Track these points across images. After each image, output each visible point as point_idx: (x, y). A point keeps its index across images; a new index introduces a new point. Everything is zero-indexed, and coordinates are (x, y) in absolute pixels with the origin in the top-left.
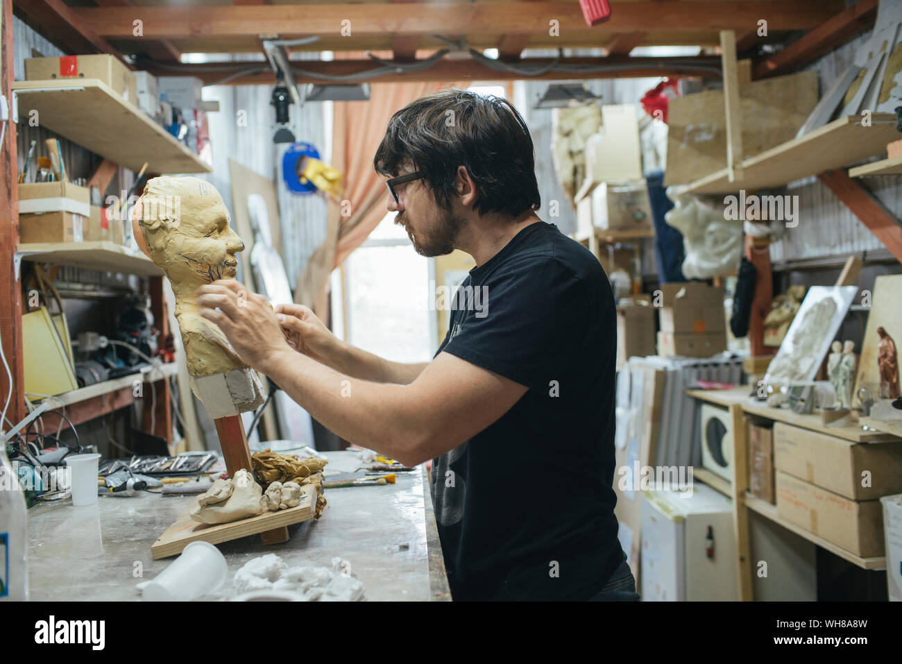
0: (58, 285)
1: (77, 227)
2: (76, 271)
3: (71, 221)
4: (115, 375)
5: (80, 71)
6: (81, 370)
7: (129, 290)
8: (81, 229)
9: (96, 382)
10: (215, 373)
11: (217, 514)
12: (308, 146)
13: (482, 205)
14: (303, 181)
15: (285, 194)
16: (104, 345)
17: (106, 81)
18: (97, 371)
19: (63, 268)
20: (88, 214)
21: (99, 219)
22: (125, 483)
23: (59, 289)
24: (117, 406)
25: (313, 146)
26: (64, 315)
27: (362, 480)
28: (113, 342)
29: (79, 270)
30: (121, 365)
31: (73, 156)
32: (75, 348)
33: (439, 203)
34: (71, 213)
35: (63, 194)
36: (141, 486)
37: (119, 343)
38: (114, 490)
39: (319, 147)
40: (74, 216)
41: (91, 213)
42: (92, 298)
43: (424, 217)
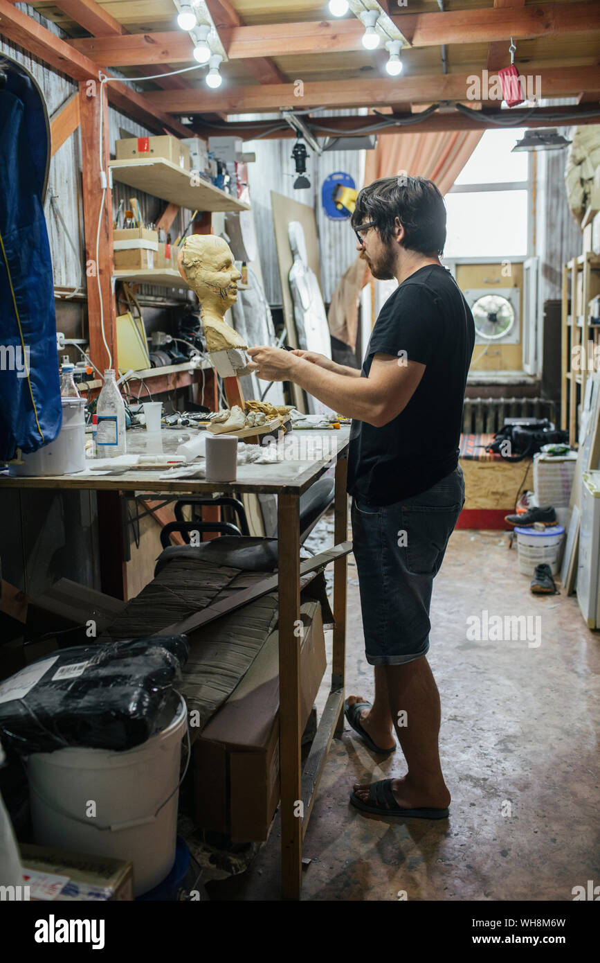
0: (137, 297)
1: (150, 258)
2: (150, 287)
3: (146, 254)
4: (175, 362)
5: (151, 148)
6: (153, 356)
7: (188, 301)
8: (152, 260)
9: (163, 366)
10: (221, 350)
11: (220, 427)
12: (345, 175)
13: (406, 243)
14: (340, 207)
15: (323, 219)
16: (169, 341)
17: (167, 158)
18: (164, 358)
19: (141, 285)
20: (157, 249)
21: (164, 252)
22: (177, 421)
23: (139, 300)
24: (178, 386)
25: (349, 176)
26: (142, 318)
27: (319, 426)
28: (175, 339)
29: (152, 286)
30: (181, 356)
31: (147, 203)
32: (149, 342)
33: (383, 240)
34: (146, 249)
35: (141, 237)
36: (185, 423)
37: (180, 340)
38: (171, 425)
39: (354, 176)
40: (148, 251)
41: (159, 249)
42: (161, 307)
43: (374, 250)
